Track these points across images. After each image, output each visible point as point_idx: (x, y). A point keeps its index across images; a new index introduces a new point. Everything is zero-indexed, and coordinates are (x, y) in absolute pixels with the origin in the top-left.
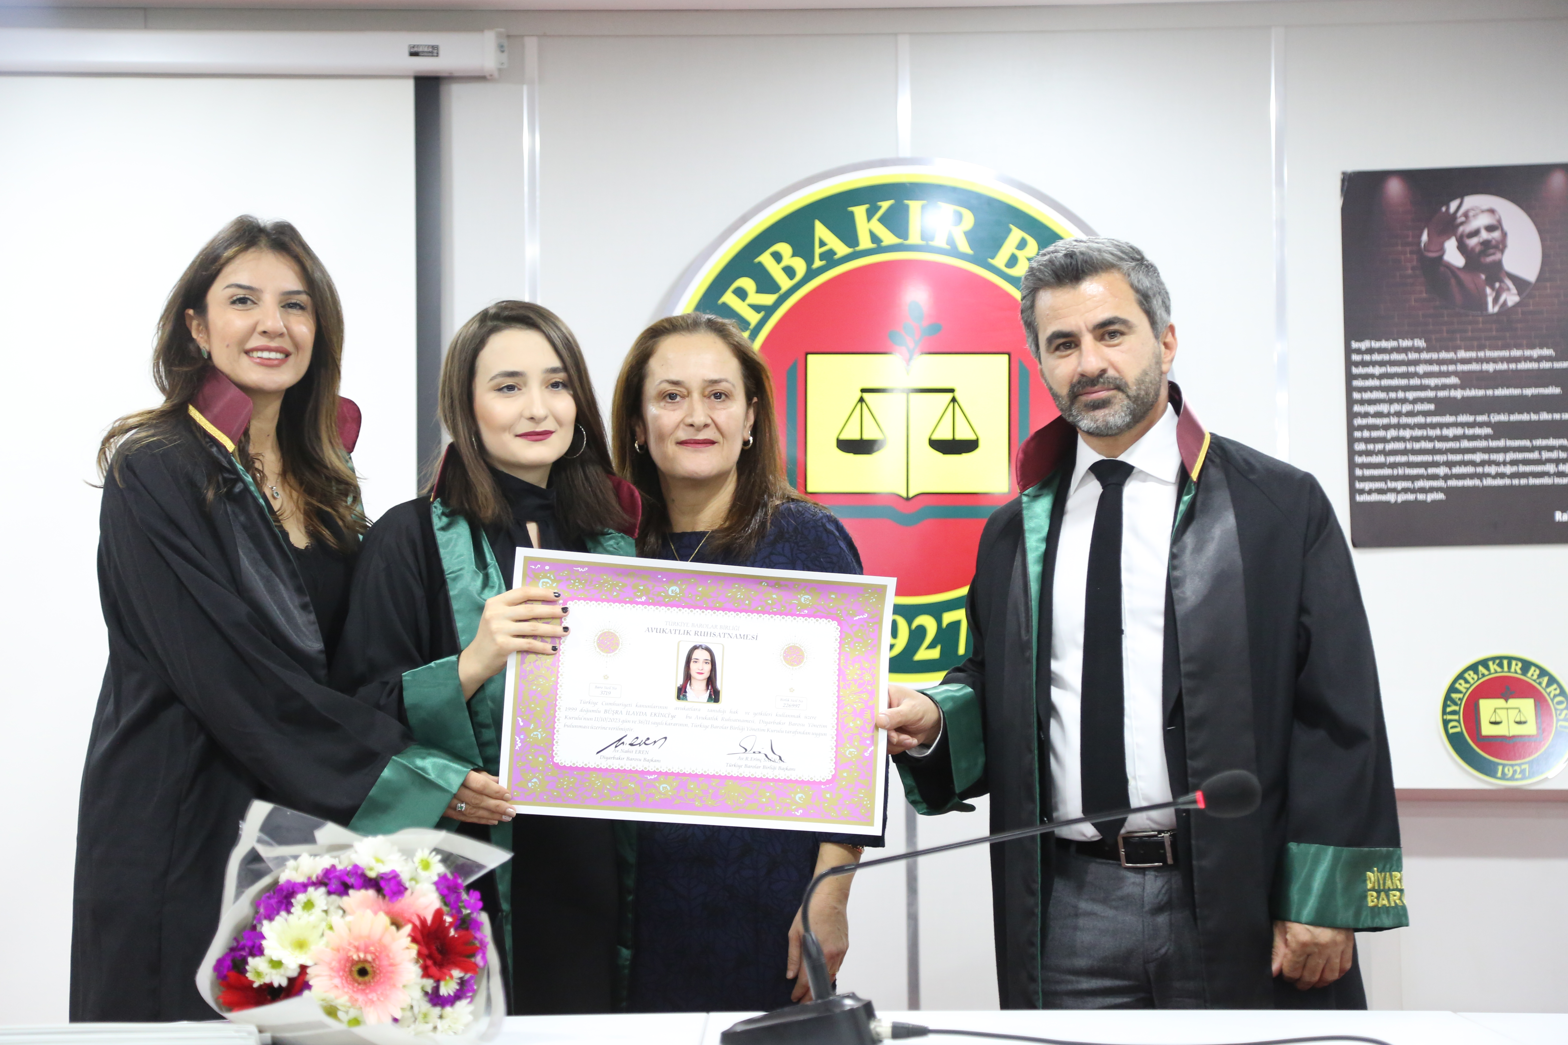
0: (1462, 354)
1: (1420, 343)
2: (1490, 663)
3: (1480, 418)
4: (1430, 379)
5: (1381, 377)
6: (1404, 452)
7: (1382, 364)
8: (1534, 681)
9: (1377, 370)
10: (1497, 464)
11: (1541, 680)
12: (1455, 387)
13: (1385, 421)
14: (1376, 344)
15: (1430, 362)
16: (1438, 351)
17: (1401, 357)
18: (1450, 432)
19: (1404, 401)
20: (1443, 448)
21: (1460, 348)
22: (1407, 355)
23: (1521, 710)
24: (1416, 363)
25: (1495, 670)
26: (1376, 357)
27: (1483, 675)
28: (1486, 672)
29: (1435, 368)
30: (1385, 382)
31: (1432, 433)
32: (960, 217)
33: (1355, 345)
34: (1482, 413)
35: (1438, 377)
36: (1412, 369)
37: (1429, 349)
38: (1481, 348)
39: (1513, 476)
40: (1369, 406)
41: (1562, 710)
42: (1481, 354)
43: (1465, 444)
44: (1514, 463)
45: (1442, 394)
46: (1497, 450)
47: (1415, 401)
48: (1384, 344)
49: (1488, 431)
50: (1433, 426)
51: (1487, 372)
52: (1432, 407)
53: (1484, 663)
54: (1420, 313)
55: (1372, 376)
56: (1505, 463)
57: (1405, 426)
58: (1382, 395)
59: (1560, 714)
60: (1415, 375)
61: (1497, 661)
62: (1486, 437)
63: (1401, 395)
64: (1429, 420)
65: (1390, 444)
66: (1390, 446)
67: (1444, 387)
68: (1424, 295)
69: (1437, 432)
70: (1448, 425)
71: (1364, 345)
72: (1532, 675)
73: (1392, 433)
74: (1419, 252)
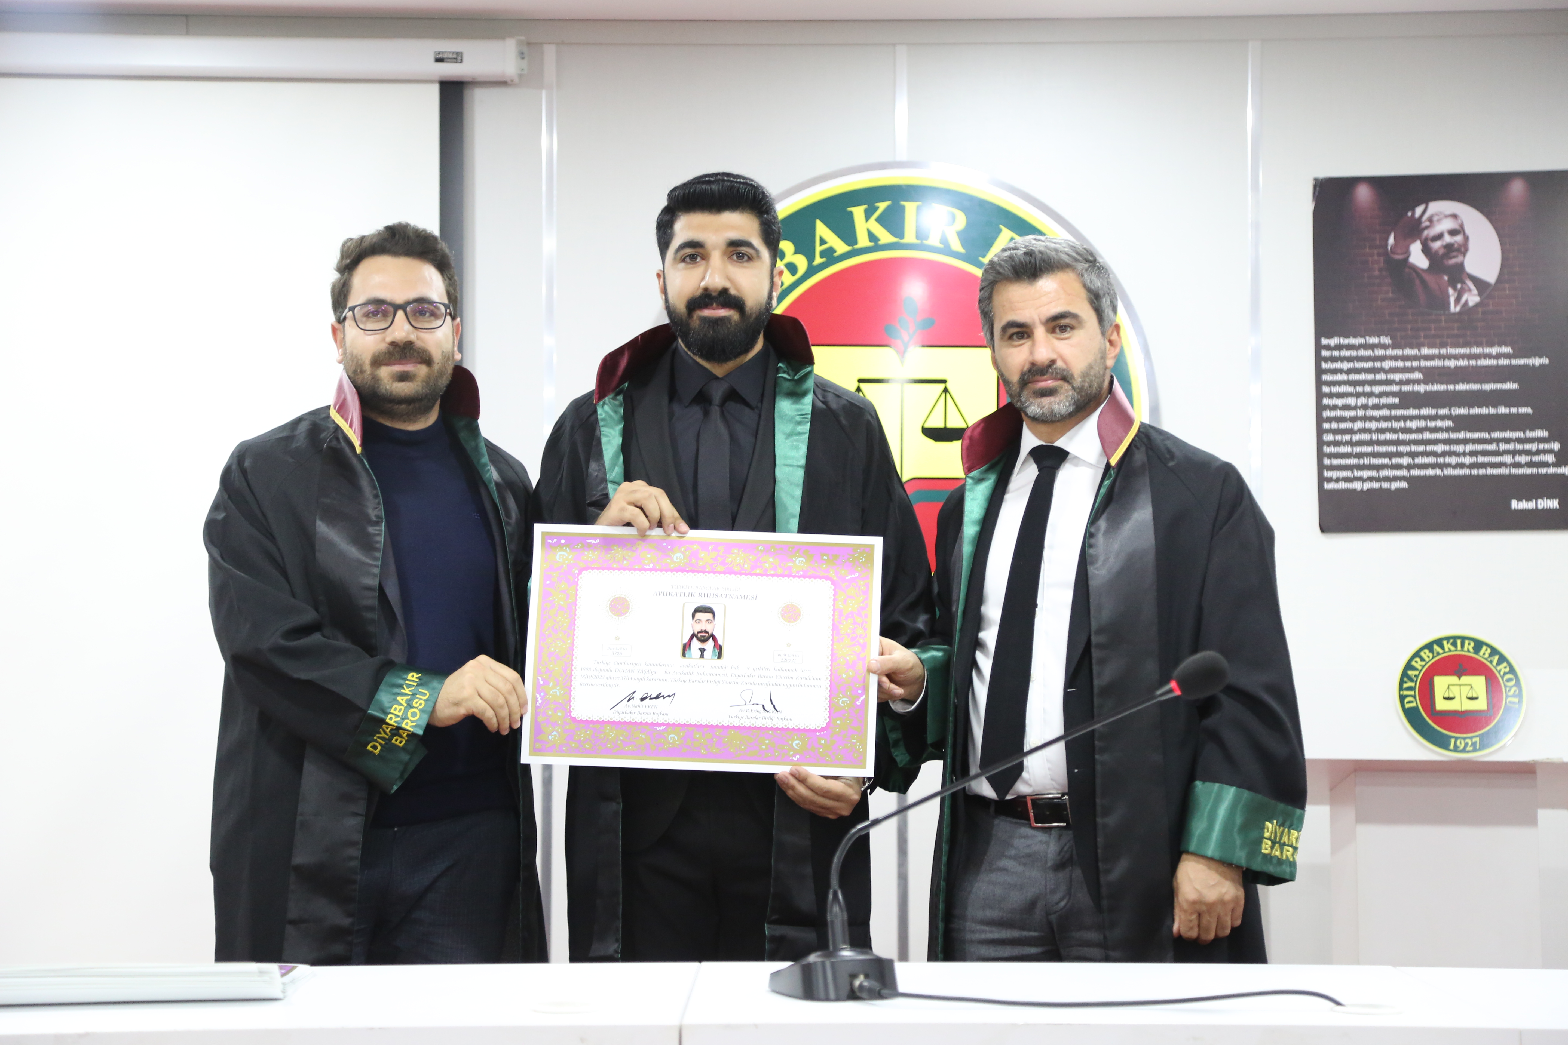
0: (1425, 351)
1: (1385, 340)
2: (1445, 643)
3: (1443, 412)
4: (1395, 374)
5: (1349, 372)
6: (1370, 443)
7: (1350, 359)
8: (1486, 659)
9: (1345, 366)
10: (1457, 454)
11: (1492, 658)
12: (1418, 382)
13: (1352, 413)
14: (1344, 341)
15: (1395, 358)
16: (1403, 347)
17: (1369, 353)
18: (1413, 424)
19: (1370, 395)
20: (1406, 440)
21: (1423, 345)
22: (1373, 351)
23: (1473, 686)
24: (1382, 359)
25: (1449, 649)
26: (1345, 353)
27: (1438, 654)
28: (1440, 651)
29: (1400, 364)
30: (1353, 377)
31: (1396, 425)
32: (954, 217)
33: (1324, 341)
34: (1444, 407)
35: (1402, 373)
36: (1378, 365)
37: (1394, 346)
38: (1443, 345)
39: (1472, 466)
40: (1337, 400)
41: (1511, 687)
42: (1443, 351)
43: (1427, 436)
44: (1473, 454)
45: (1406, 388)
46: (1458, 442)
47: (1381, 395)
48: (1352, 341)
49: (1449, 423)
50: (1397, 419)
51: (1449, 368)
52: (1396, 400)
53: (1439, 642)
54: (1387, 312)
55: (1341, 371)
56: (1464, 454)
57: (1372, 419)
58: (1350, 389)
59: (1509, 691)
60: (1382, 370)
61: (1451, 641)
62: (1448, 430)
63: (1367, 389)
64: (1394, 412)
65: (1357, 435)
66: (1357, 437)
67: (1408, 382)
68: (1390, 295)
69: (1401, 424)
70: (1412, 418)
71: (1333, 342)
72: (1484, 654)
73: (1359, 425)
74: (1386, 254)
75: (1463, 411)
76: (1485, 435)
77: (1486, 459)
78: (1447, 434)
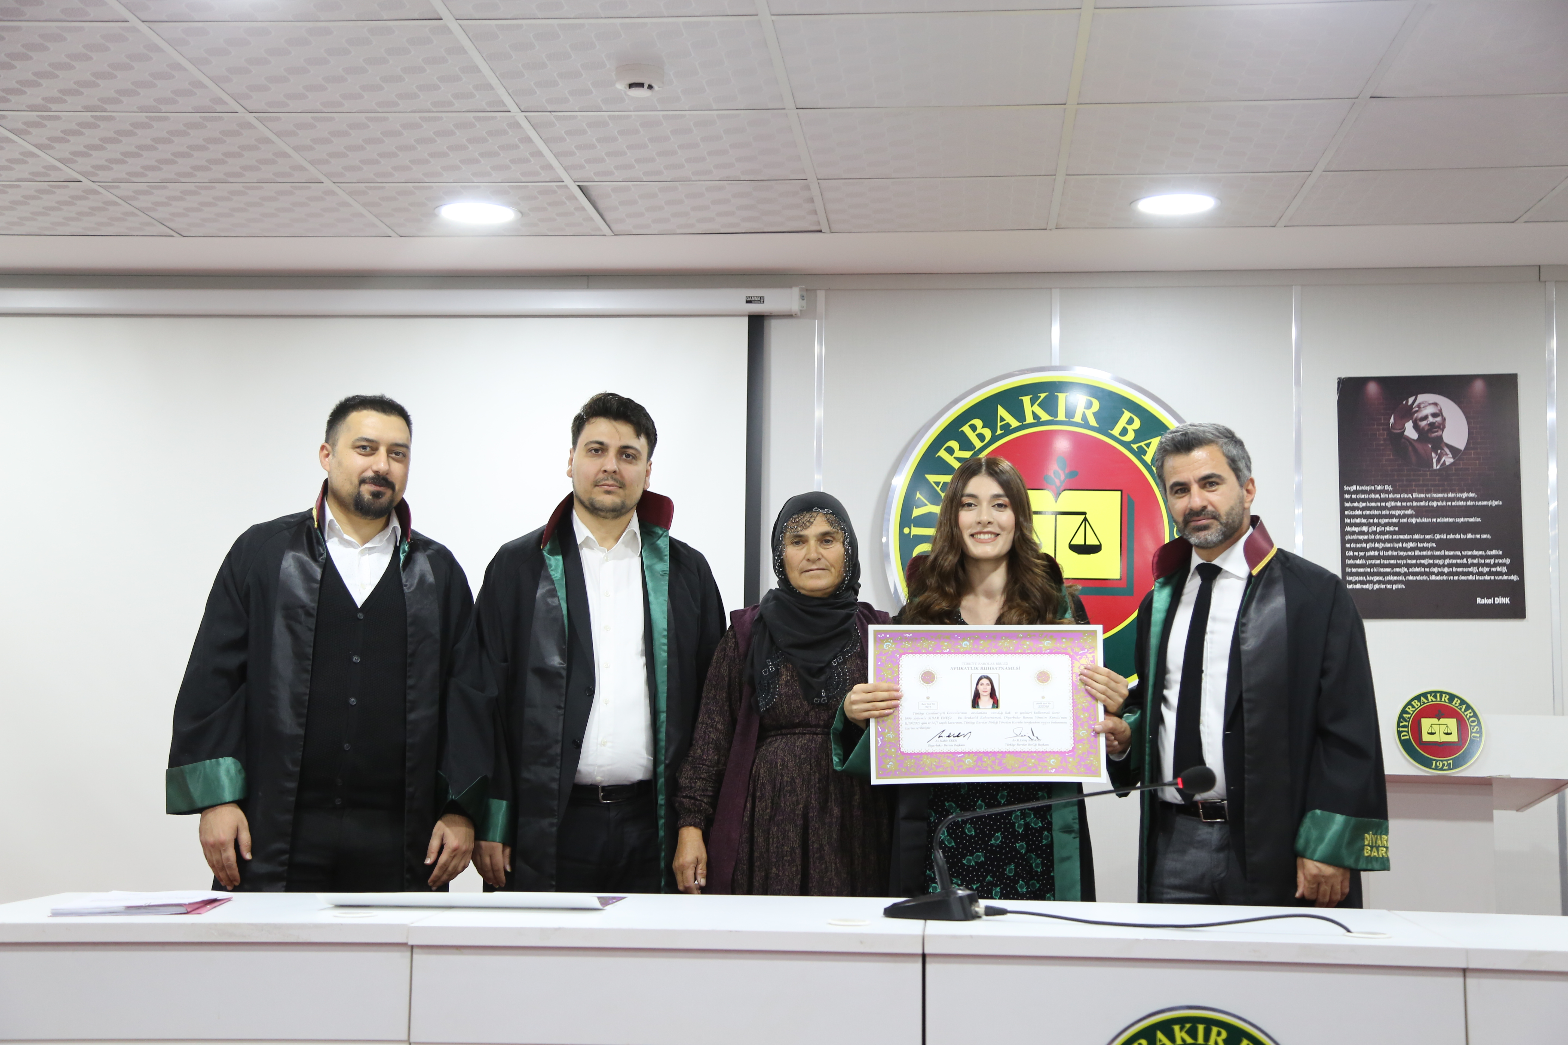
39: (1449, 574)
41: (1475, 726)
44: (1449, 566)
59: (1473, 729)
75: (1443, 536)
76: (1459, 553)
77: (1459, 570)
78: (1432, 552)
